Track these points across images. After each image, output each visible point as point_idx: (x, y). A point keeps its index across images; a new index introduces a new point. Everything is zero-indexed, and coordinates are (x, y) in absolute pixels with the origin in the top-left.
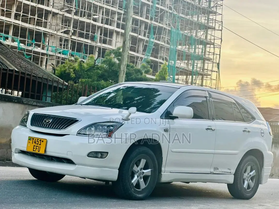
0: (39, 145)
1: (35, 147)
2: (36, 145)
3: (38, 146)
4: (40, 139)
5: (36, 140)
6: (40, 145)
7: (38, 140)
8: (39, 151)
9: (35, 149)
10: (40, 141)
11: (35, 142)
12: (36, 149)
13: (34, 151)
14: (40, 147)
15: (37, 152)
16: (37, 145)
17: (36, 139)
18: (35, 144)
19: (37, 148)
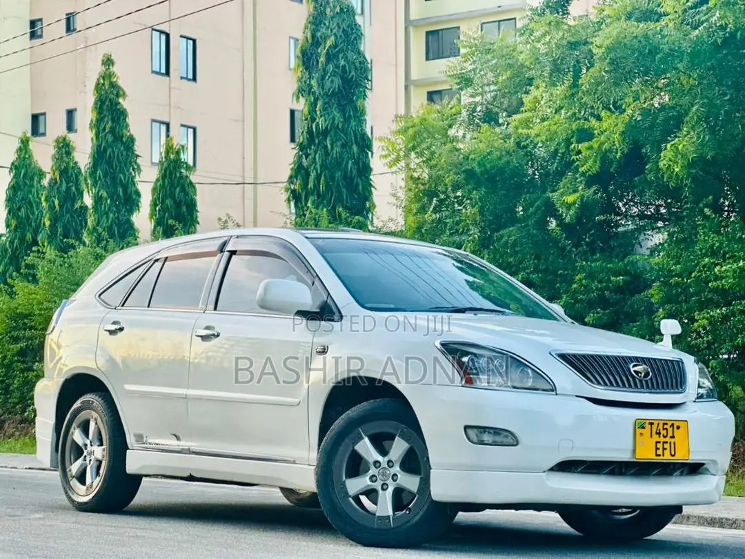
0: (671, 437)
1: (658, 444)
2: (662, 439)
3: (667, 442)
4: (670, 423)
5: (661, 427)
6: (673, 437)
7: (665, 427)
8: (673, 453)
9: (660, 452)
10: (670, 427)
11: (657, 433)
12: (664, 449)
13: (659, 455)
14: (674, 443)
15: (667, 457)
16: (666, 440)
17: (659, 424)
18: (659, 437)
19: (667, 446)
